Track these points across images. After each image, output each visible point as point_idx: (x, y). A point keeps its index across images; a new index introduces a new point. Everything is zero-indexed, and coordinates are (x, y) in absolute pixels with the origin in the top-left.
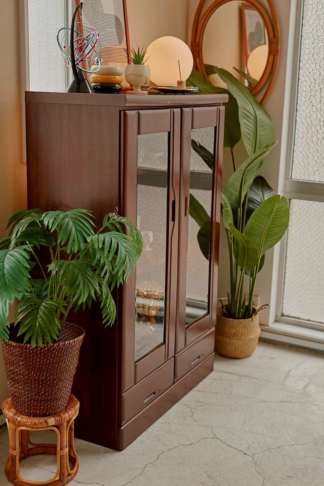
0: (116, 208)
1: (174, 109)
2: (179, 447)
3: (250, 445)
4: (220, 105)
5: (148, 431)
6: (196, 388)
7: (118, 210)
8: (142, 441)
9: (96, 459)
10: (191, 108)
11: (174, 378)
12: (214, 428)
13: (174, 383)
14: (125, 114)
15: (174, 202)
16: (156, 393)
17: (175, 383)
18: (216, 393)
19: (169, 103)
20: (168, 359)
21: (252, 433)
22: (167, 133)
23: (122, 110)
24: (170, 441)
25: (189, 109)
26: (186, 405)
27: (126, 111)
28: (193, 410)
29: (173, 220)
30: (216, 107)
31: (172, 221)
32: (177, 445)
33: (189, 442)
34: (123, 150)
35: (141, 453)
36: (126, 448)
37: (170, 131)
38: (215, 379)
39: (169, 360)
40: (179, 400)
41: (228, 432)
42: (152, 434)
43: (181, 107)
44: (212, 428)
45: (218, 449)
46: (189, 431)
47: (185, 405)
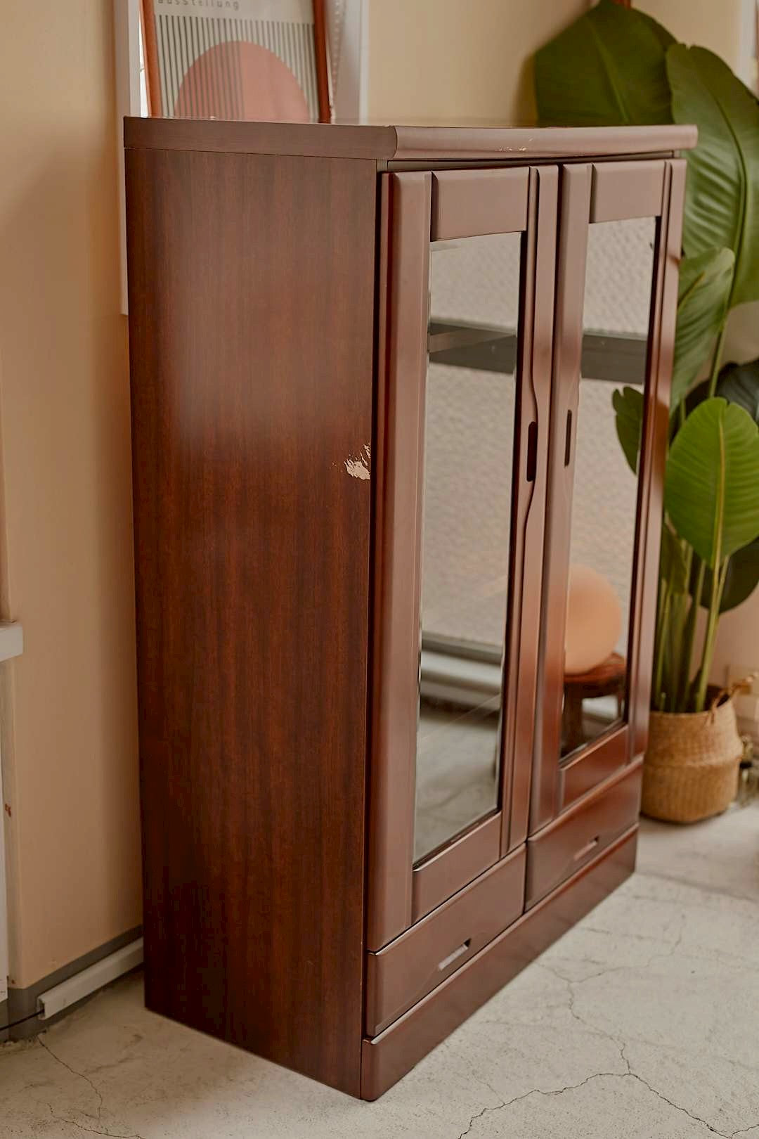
0: (366, 447)
1: (540, 169)
2: (529, 1099)
3: (726, 1103)
4: (673, 157)
5: (448, 1044)
6: (585, 923)
7: (369, 455)
8: (431, 1074)
9: (302, 1121)
10: (590, 165)
11: (525, 901)
12: (628, 1044)
13: (524, 912)
14: (393, 182)
15: (534, 428)
16: (472, 943)
17: (527, 911)
18: (640, 938)
19: (524, 150)
20: (509, 851)
21: (733, 1063)
22: (519, 235)
23: (386, 169)
24: (507, 1078)
25: (584, 168)
26: (556, 970)
27: (397, 174)
28: (573, 985)
29: (531, 476)
30: (660, 164)
31: (529, 480)
32: (524, 1092)
33: (558, 1085)
34: (386, 286)
35: (425, 1112)
36: (386, 1094)
37: (525, 229)
38: (637, 897)
39: (511, 852)
40: (537, 954)
41: (666, 1057)
42: (458, 1055)
43: (561, 162)
44: (624, 1044)
45: (636, 1110)
46: (560, 1050)
47: (553, 970)
